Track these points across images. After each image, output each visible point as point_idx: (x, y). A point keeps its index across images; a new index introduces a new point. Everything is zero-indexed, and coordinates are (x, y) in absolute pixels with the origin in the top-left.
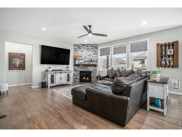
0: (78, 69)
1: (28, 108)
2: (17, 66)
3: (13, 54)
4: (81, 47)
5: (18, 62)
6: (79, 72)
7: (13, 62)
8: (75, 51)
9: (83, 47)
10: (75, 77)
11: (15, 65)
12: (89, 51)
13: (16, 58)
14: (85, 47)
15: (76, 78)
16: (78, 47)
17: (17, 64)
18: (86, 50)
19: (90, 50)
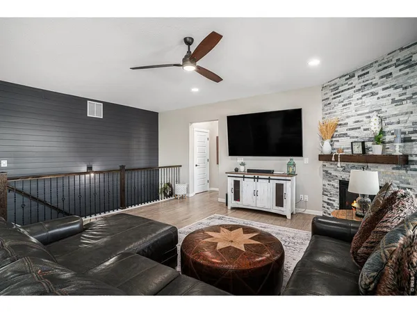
0: (334, 173)
4: (341, 89)
6: (337, 185)
8: (326, 108)
9: (346, 87)
10: (326, 198)
12: (373, 94)
14: (355, 81)
15: (328, 204)
16: (332, 90)
18: (359, 95)
19: (373, 90)
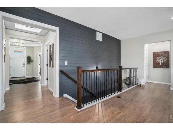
1: (136, 101)
2: (161, 64)
3: (156, 53)
5: (161, 60)
7: (157, 61)
11: (158, 63)
13: (160, 56)
17: (161, 62)
